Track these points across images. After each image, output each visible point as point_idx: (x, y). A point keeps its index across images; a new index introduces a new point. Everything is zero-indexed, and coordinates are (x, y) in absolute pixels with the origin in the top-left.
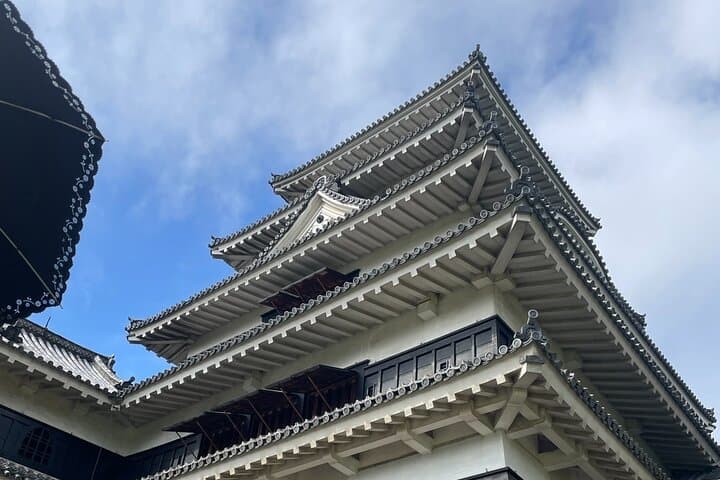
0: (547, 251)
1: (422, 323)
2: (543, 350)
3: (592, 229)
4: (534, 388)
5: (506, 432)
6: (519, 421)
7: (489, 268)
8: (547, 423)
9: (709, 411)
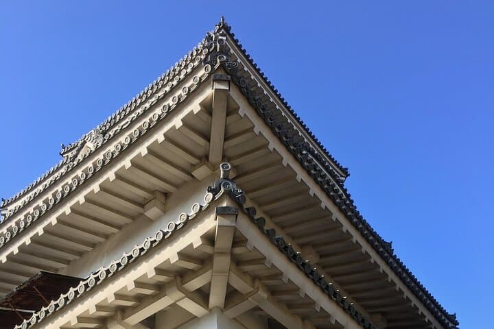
0: (270, 145)
1: (150, 222)
2: (238, 202)
3: (342, 176)
4: (238, 250)
5: (222, 311)
6: (232, 295)
7: (207, 157)
8: (263, 294)
9: (452, 315)
